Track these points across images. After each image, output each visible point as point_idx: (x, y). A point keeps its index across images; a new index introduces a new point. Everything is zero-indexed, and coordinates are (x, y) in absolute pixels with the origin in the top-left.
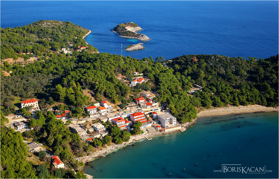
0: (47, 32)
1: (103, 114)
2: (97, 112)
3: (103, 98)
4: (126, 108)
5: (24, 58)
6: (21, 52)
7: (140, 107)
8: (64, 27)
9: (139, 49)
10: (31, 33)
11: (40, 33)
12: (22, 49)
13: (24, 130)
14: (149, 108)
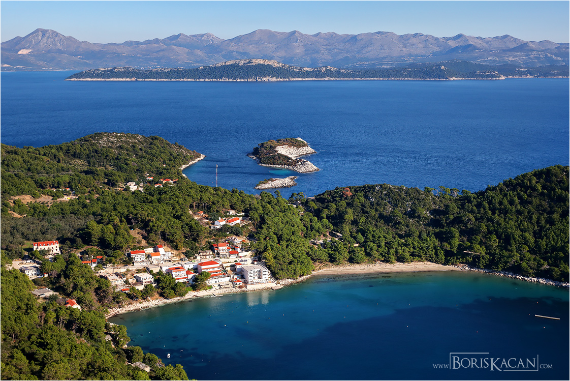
0: (107, 156)
1: (155, 262)
2: (146, 259)
3: (160, 241)
4: (196, 257)
5: (53, 196)
6: (48, 186)
7: (219, 257)
8: (145, 147)
9: (283, 187)
10: (74, 157)
11: (92, 156)
12: (49, 181)
13: (35, 277)
14: (233, 258)
